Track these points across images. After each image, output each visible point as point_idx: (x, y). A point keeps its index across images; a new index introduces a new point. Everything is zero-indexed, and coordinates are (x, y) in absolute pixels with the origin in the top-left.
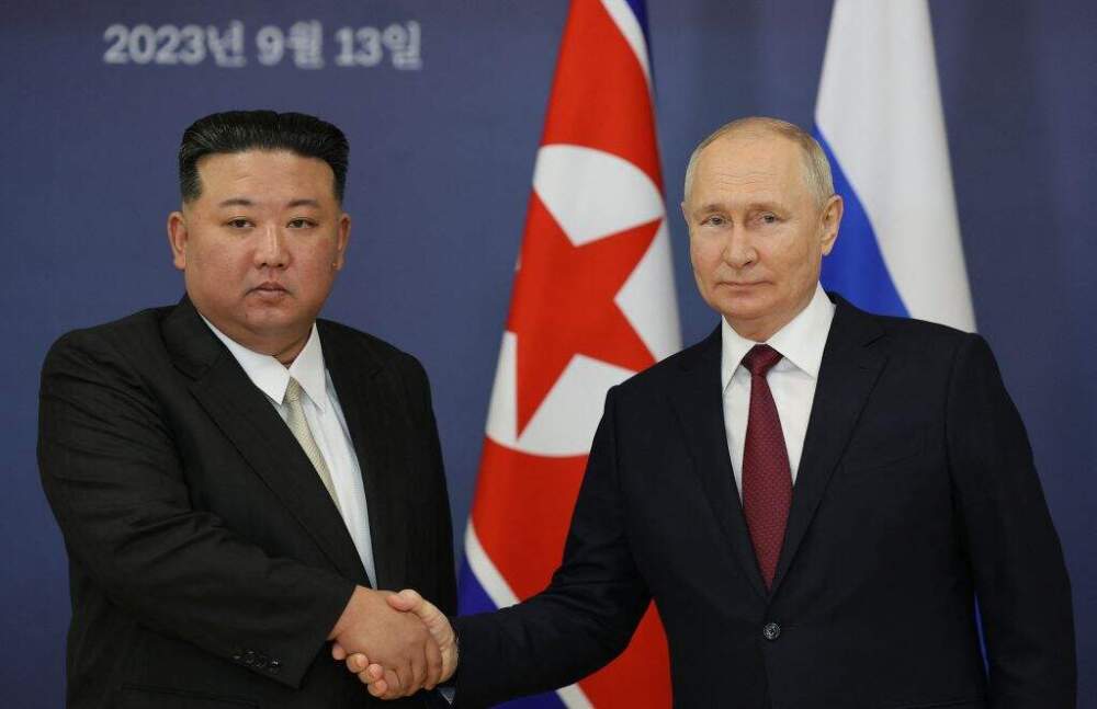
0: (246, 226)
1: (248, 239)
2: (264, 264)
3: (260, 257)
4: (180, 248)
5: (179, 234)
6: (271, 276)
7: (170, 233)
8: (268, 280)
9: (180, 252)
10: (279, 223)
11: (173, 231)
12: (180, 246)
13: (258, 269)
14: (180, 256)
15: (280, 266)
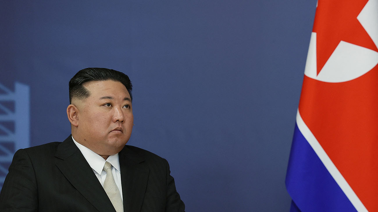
0: (110, 106)
1: (111, 111)
2: (118, 120)
3: (116, 118)
5: (72, 111)
6: (119, 125)
7: (68, 113)
9: (73, 121)
10: (120, 106)
11: (69, 111)
12: (72, 117)
13: (115, 122)
14: (74, 122)
15: (122, 122)
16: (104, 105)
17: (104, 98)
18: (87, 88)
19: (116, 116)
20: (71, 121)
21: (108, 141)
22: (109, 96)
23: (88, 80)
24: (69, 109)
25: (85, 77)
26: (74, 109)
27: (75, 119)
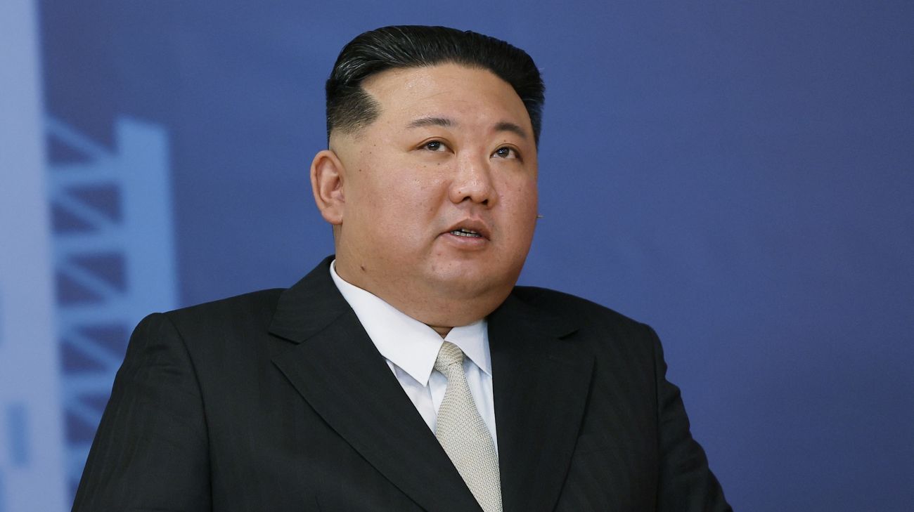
0: (442, 148)
1: (445, 166)
2: (467, 198)
3: (461, 190)
4: (326, 199)
5: (328, 174)
6: (472, 213)
7: (313, 180)
8: (469, 218)
9: (327, 205)
10: (482, 151)
11: (318, 175)
12: (328, 195)
13: (456, 203)
14: (330, 208)
15: (485, 202)
16: (421, 147)
17: (421, 123)
18: (373, 94)
19: (464, 183)
20: (321, 206)
21: (433, 268)
22: (440, 118)
23: (377, 67)
24: (317, 167)
25: (369, 58)
26: (334, 168)
27: (336, 202)
